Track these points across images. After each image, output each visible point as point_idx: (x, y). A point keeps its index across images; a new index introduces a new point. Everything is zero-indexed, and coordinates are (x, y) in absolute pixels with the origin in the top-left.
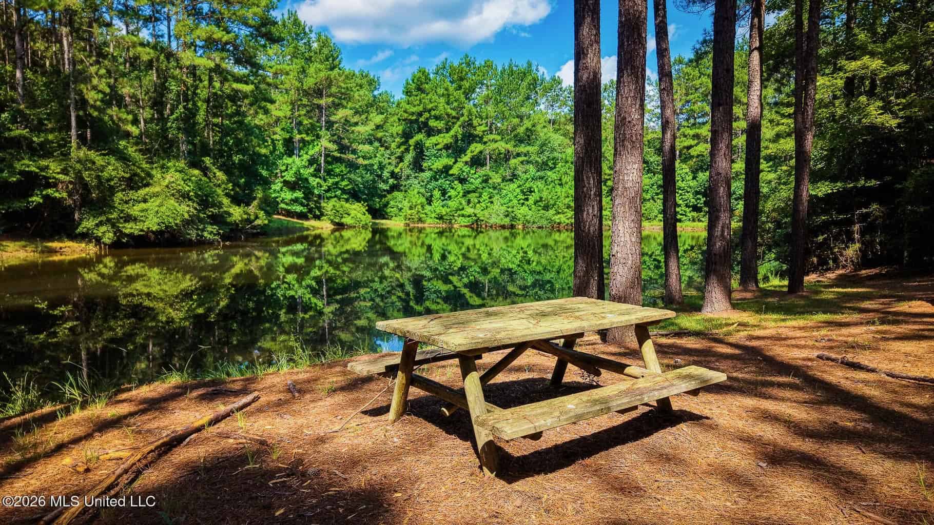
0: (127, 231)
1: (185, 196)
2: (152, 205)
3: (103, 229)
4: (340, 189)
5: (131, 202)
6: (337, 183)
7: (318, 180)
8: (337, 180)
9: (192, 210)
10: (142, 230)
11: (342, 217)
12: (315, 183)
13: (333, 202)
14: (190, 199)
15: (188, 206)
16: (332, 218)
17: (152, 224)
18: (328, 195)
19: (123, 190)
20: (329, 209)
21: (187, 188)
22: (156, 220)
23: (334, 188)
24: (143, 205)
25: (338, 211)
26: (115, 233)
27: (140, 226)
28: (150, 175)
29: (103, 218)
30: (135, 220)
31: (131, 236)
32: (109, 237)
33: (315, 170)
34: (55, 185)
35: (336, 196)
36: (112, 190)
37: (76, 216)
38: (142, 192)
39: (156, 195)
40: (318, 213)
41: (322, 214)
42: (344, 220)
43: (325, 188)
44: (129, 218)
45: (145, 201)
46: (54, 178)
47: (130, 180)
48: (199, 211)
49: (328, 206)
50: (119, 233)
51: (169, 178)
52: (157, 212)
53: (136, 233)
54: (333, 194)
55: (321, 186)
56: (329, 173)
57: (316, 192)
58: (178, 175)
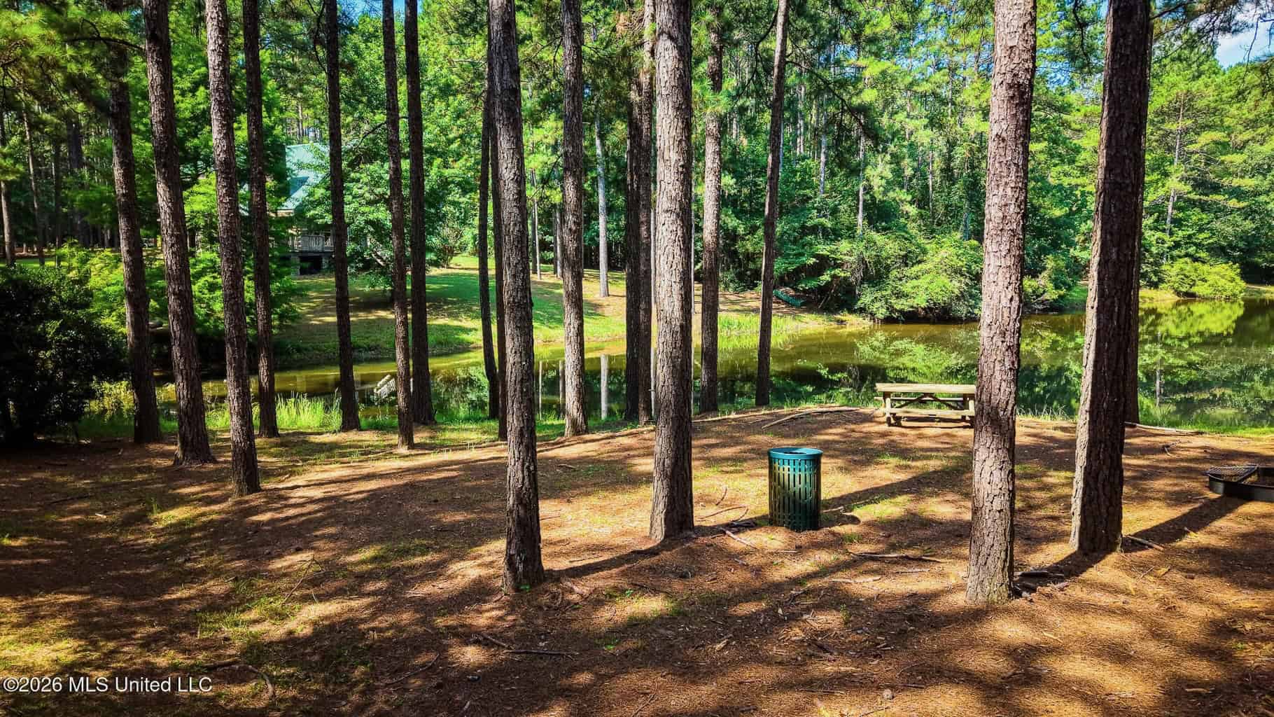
0: (898, 307)
1: (958, 271)
2: (923, 282)
3: (877, 304)
4: (1195, 244)
5: (904, 280)
6: (1190, 237)
7: (1159, 234)
8: (1191, 232)
9: (963, 285)
10: (912, 307)
11: (1194, 285)
12: (1153, 239)
13: (1179, 264)
14: (962, 275)
15: (960, 281)
16: (1176, 285)
17: (920, 301)
18: (1175, 253)
19: (899, 267)
20: (1174, 273)
21: (961, 263)
22: (925, 297)
23: (1186, 243)
24: (915, 282)
25: (1187, 277)
26: (888, 309)
27: (911, 302)
28: (924, 252)
29: (879, 295)
30: (906, 296)
31: (901, 312)
32: (882, 313)
33: (1157, 221)
34: (840, 266)
35: (1187, 255)
36: (888, 268)
37: (857, 292)
38: (916, 268)
39: (928, 272)
40: (1155, 279)
41: (1161, 280)
42: (1194, 290)
43: (1169, 243)
44: (900, 295)
45: (917, 278)
46: (841, 259)
47: (906, 256)
48: (972, 287)
49: (1172, 270)
50: (891, 309)
51: (943, 253)
52: (927, 289)
53: (907, 309)
54: (1183, 252)
55: (1163, 242)
56: (1178, 223)
57: (1154, 250)
58: (952, 251)
